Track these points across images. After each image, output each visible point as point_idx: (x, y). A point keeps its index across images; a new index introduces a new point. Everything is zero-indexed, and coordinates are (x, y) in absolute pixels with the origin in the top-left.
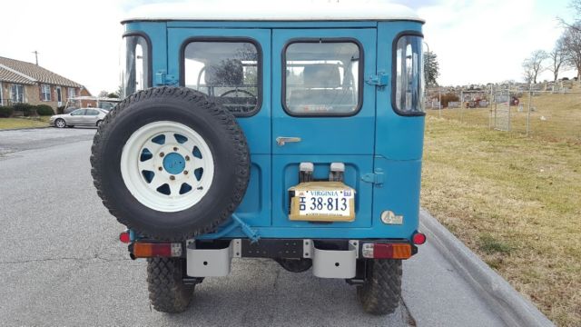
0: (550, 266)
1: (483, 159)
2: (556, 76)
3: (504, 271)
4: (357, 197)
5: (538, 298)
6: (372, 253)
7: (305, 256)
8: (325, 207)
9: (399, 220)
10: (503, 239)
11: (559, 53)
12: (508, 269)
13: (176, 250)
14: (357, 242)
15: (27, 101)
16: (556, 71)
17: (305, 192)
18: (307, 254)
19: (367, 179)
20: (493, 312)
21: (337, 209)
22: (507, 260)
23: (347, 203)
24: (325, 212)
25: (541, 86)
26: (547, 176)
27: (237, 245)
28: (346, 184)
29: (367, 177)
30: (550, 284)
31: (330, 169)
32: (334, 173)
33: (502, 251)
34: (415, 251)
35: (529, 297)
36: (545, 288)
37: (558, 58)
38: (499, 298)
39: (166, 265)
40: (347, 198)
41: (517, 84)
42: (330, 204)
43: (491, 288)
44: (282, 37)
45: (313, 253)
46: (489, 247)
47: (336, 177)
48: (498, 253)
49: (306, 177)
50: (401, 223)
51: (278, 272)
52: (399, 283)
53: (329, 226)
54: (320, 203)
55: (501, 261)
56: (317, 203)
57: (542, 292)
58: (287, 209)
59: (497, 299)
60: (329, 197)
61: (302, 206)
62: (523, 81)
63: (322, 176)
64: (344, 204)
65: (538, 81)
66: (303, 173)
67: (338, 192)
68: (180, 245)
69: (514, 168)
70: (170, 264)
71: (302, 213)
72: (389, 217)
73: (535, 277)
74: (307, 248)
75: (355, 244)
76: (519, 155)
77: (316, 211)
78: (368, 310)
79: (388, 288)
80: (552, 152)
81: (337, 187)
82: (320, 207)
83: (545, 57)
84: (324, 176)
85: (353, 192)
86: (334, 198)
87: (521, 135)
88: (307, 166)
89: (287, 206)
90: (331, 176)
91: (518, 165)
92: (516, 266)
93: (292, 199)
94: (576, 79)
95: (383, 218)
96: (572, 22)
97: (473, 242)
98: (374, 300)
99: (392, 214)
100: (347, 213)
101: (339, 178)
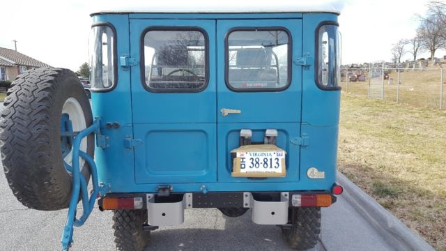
0: (430, 207)
1: (366, 121)
2: (415, 57)
3: (395, 211)
4: (287, 156)
5: (425, 233)
6: (300, 203)
7: (245, 206)
8: (261, 166)
9: (322, 175)
10: (391, 185)
11: (417, 39)
12: (398, 209)
13: (138, 203)
14: (288, 193)
15: (8, 79)
16: (415, 53)
17: (245, 153)
18: (246, 205)
19: (296, 142)
20: (390, 245)
21: (271, 167)
22: (396, 202)
23: (280, 162)
24: (261, 170)
25: (404, 65)
26: (416, 134)
27: (189, 198)
28: (278, 147)
29: (296, 140)
30: (432, 221)
31: (265, 135)
32: (269, 137)
33: (391, 195)
34: (334, 200)
35: (417, 232)
36: (429, 224)
37: (416, 43)
38: (394, 233)
39: (128, 215)
40: (280, 158)
41: (387, 64)
42: (265, 163)
43: (387, 226)
44: (225, 26)
45: (252, 204)
46: (381, 191)
47: (270, 141)
48: (389, 197)
49: (245, 141)
50: (323, 177)
51: (217, 216)
52: (319, 225)
53: (264, 181)
54: (257, 163)
55: (392, 203)
56: (255, 162)
57: (427, 227)
58: (230, 168)
59: (393, 234)
60: (265, 157)
61: (243, 165)
62: (391, 61)
63: (259, 140)
64: (277, 163)
65: (401, 61)
66: (243, 137)
67: (272, 153)
68: (141, 199)
69: (390, 128)
70: (131, 214)
71: (243, 171)
72: (314, 173)
73: (420, 215)
74: (247, 200)
75: (286, 195)
76: (393, 118)
77: (254, 169)
78: (293, 246)
79: (310, 229)
80: (417, 115)
81: (271, 149)
82: (257, 165)
83: (406, 43)
84: (261, 140)
85: (284, 153)
86: (269, 158)
87: (393, 102)
88: (247, 133)
89: (229, 166)
90: (266, 140)
91: (393, 125)
92: (403, 207)
93: (235, 159)
94: (430, 59)
95: (309, 173)
96: (426, 17)
97: (369, 188)
98: (298, 239)
99: (316, 170)
100: (280, 170)
101: (273, 141)
